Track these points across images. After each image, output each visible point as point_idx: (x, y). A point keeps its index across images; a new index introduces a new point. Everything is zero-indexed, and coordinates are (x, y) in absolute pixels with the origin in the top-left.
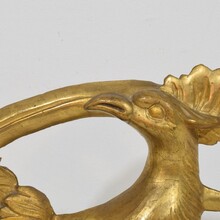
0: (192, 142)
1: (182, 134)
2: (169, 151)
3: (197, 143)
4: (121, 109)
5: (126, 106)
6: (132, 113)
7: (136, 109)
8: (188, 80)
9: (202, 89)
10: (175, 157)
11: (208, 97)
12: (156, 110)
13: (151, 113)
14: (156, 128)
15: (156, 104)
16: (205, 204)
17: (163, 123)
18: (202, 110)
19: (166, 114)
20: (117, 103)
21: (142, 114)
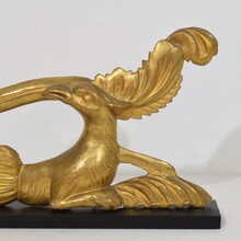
0: (111, 117)
1: (104, 113)
2: (96, 124)
4: (65, 96)
5: (68, 95)
6: (72, 99)
7: (74, 96)
8: (110, 78)
9: (119, 84)
10: (100, 128)
11: (122, 89)
12: (87, 97)
13: (84, 99)
14: (87, 109)
15: (87, 94)
16: (120, 159)
17: (91, 106)
18: (118, 98)
19: (93, 100)
20: (62, 92)
21: (78, 100)
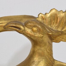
0: (50, 42)
1: (46, 39)
3: (52, 42)
4: (20, 28)
5: (22, 27)
6: (24, 30)
7: (26, 28)
8: (48, 15)
9: (54, 19)
10: (43, 48)
11: (57, 22)
12: (35, 29)
13: (32, 30)
14: (35, 36)
15: (35, 26)
17: (38, 35)
19: (39, 31)
20: (18, 26)
21: (29, 31)
